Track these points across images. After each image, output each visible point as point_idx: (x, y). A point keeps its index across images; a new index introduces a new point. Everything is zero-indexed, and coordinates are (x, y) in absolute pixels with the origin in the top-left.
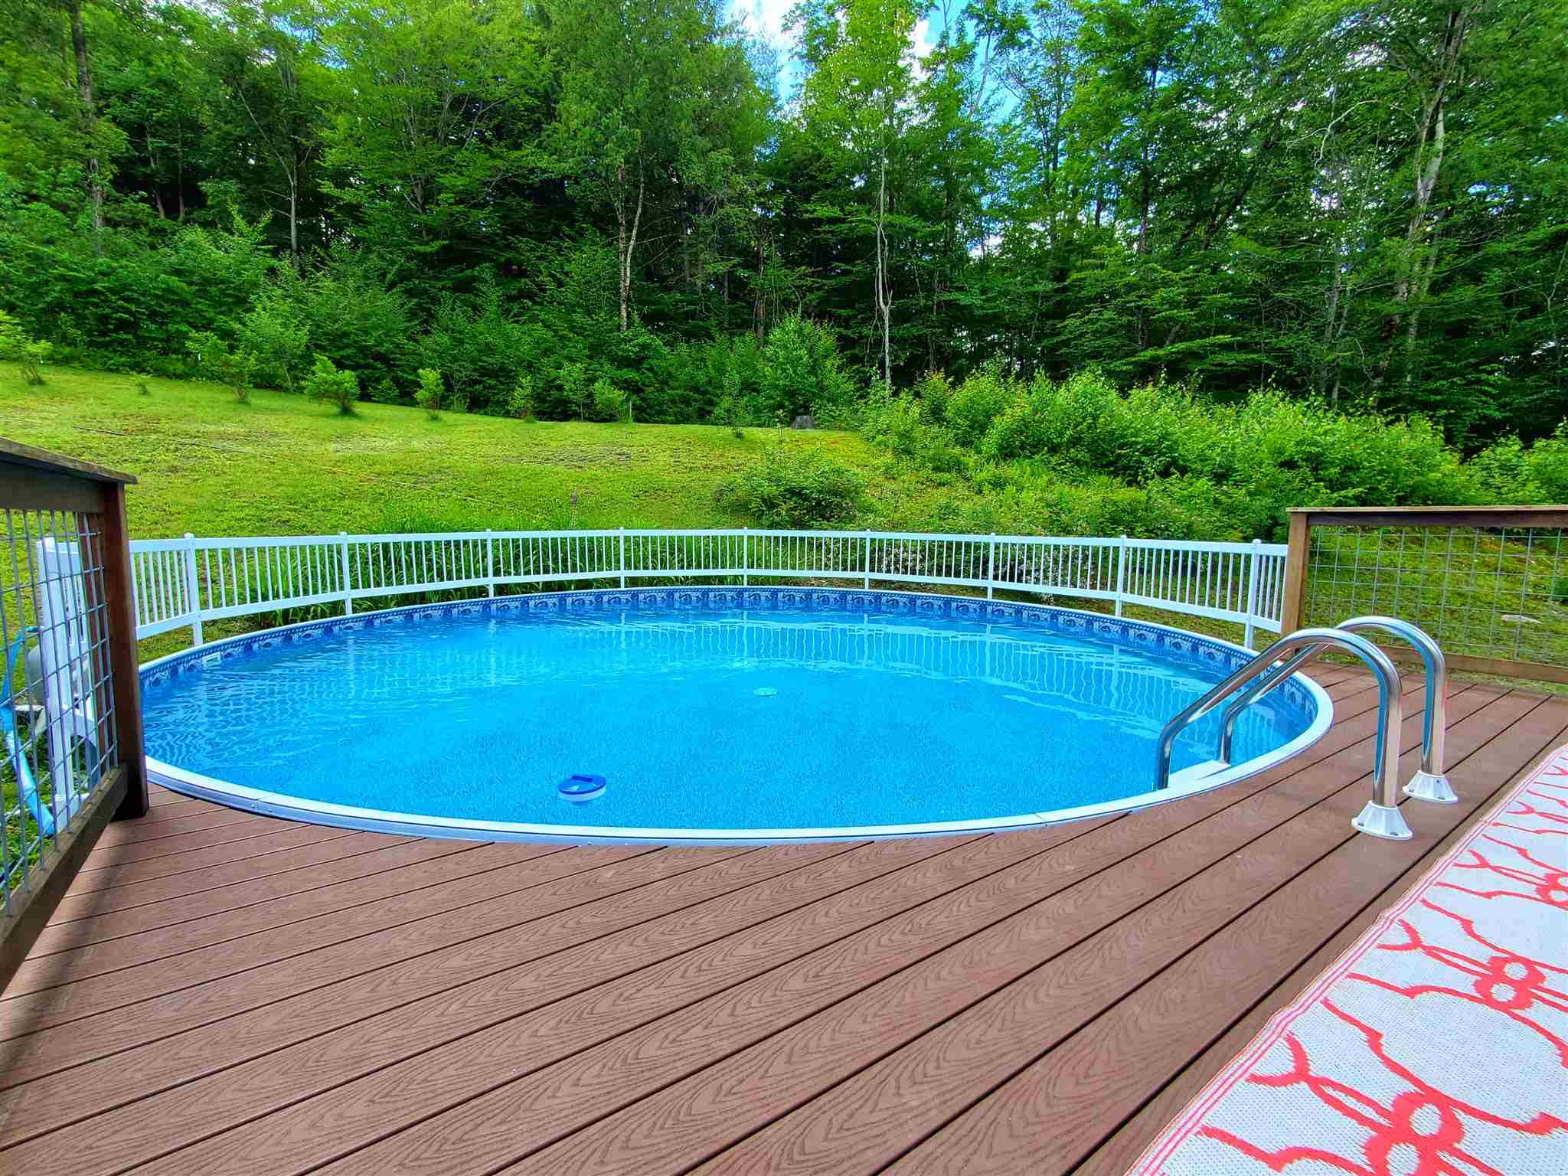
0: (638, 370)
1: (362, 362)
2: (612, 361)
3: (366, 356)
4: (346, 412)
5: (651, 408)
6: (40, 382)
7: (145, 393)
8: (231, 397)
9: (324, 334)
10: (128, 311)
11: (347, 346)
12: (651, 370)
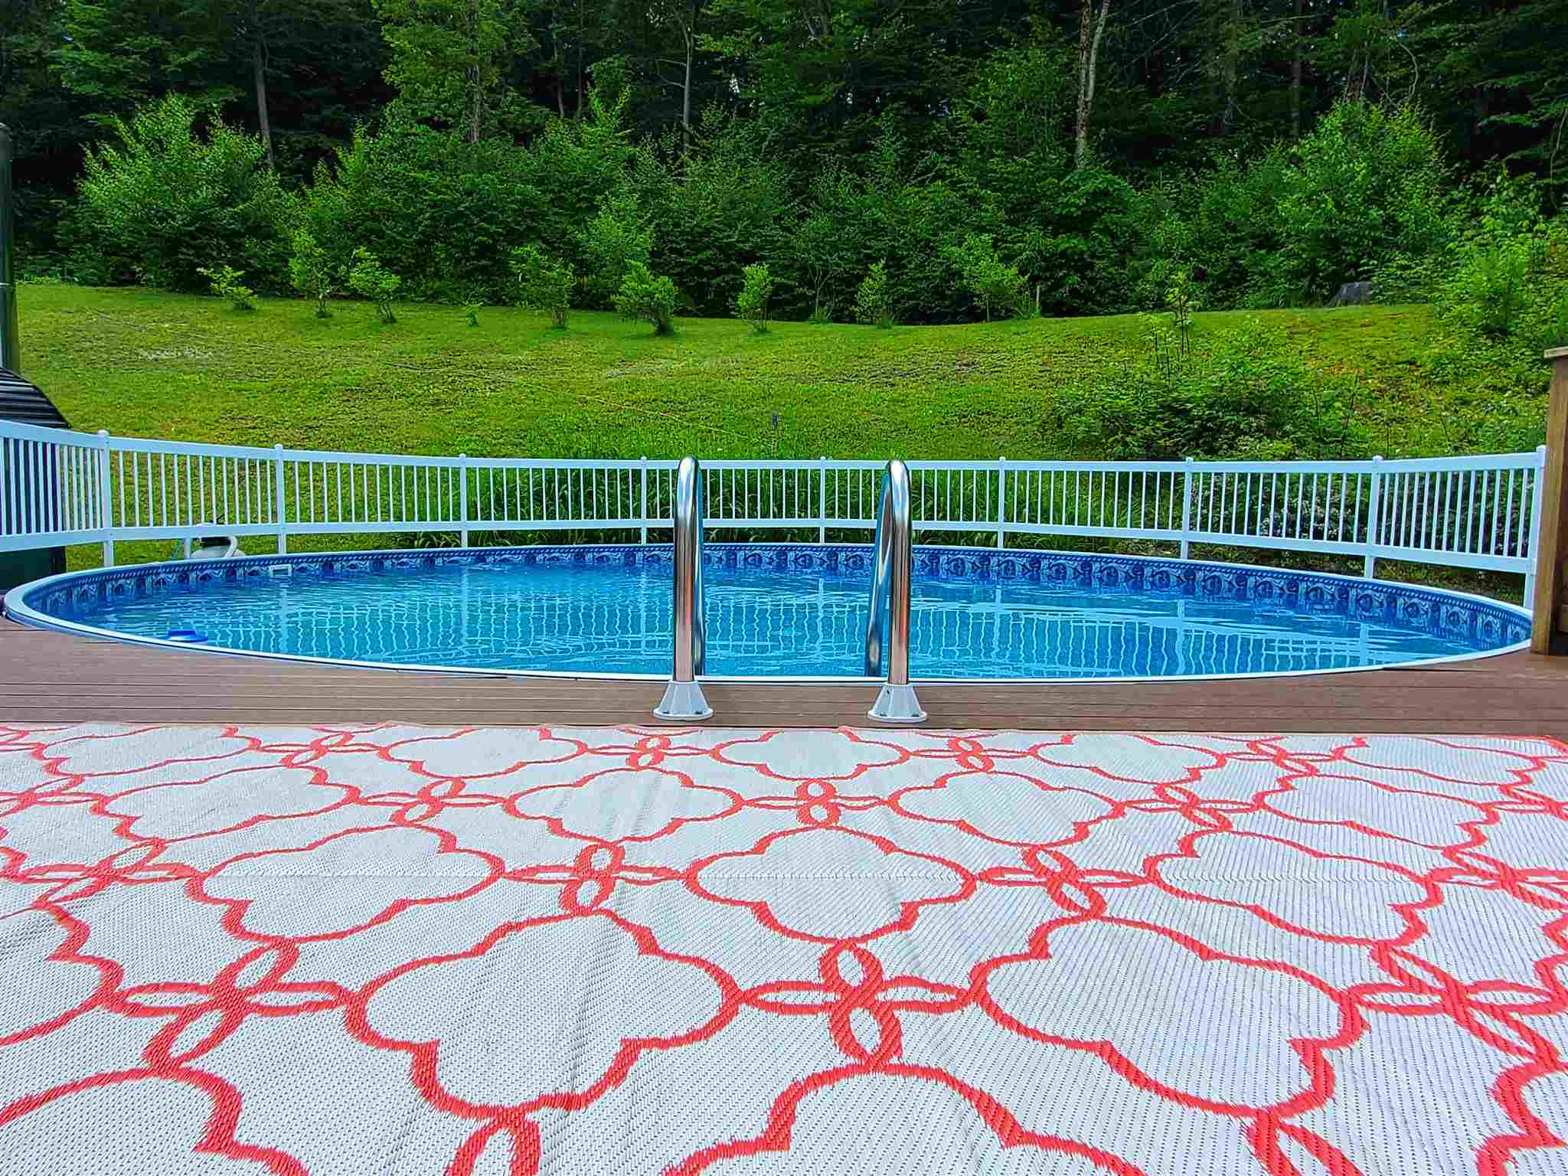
0: (1086, 234)
1: (724, 266)
2: (1045, 223)
3: (728, 258)
4: (664, 331)
5: (1102, 293)
6: (393, 320)
7: (475, 323)
8: (549, 322)
9: (681, 233)
10: (487, 233)
11: (707, 247)
12: (1104, 230)
